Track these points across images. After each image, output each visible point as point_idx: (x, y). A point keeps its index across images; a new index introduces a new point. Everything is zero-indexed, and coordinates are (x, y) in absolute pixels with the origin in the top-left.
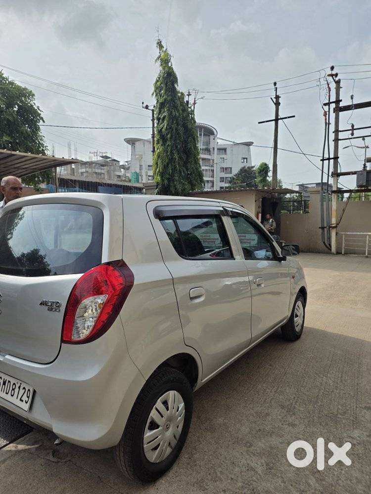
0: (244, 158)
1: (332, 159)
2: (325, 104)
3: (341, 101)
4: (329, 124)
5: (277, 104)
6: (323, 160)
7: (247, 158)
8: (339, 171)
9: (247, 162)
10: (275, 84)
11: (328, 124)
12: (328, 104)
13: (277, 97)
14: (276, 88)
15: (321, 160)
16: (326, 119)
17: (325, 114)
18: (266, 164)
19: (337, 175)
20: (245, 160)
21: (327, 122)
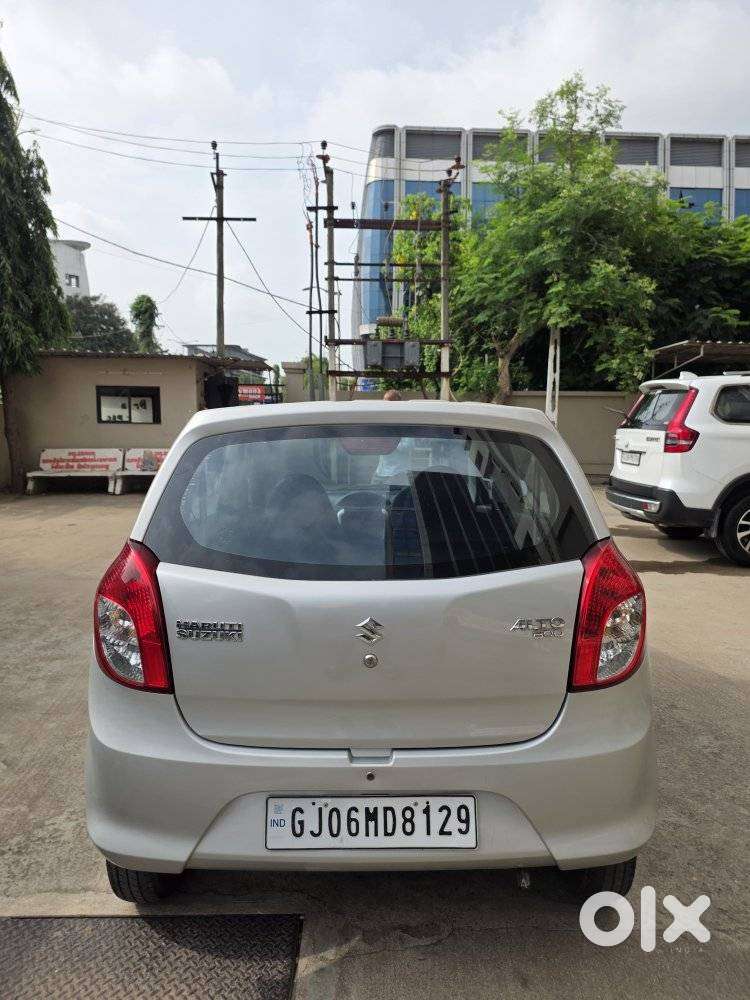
0: (71, 277)
1: (325, 312)
2: (310, 209)
3: (337, 208)
4: (317, 247)
5: (219, 187)
6: (310, 313)
7: (77, 278)
8: (336, 337)
9: (78, 286)
10: (214, 145)
11: (315, 246)
12: (315, 209)
13: (220, 174)
14: (217, 155)
15: (308, 313)
16: (311, 237)
17: (309, 227)
18: (149, 300)
19: (333, 342)
20: (74, 280)
21: (314, 242)
